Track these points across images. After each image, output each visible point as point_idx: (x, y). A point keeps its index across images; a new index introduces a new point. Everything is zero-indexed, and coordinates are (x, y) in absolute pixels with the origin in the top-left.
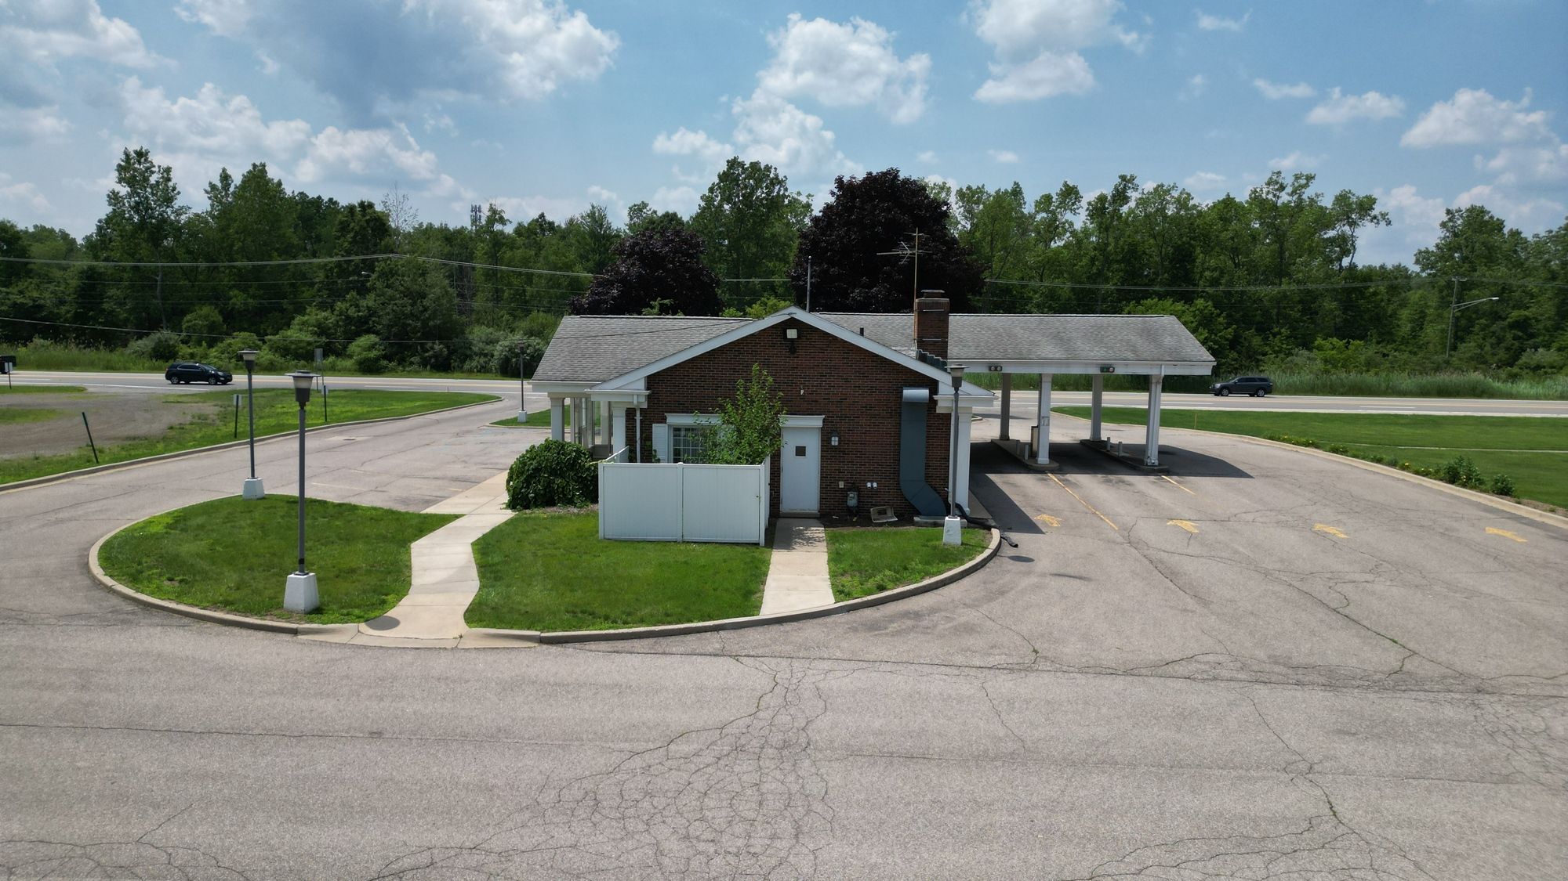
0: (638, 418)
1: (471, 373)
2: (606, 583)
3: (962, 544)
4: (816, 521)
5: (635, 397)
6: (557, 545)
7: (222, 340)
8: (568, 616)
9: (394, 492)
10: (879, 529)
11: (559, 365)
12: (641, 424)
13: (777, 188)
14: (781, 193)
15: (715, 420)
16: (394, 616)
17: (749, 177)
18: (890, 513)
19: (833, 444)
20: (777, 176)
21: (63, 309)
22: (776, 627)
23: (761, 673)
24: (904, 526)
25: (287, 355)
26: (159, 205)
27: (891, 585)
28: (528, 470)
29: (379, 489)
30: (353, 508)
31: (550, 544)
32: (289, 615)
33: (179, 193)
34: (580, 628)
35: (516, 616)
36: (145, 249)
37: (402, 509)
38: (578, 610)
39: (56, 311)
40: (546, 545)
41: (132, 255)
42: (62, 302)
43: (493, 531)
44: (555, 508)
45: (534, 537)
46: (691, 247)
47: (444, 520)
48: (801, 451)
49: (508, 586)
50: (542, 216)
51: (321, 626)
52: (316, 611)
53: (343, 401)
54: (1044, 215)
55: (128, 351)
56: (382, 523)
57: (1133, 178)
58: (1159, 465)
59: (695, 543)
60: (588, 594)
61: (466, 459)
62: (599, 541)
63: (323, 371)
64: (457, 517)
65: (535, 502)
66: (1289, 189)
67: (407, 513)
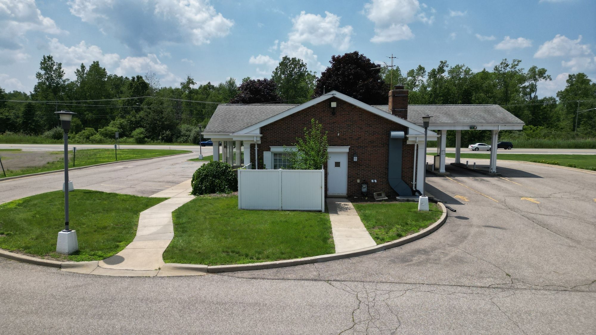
0: (256, 149)
1: (181, 143)
2: (244, 234)
3: (430, 210)
4: (346, 199)
5: (255, 138)
6: (217, 212)
7: (81, 131)
8: (224, 255)
9: (139, 188)
10: (380, 203)
11: (217, 125)
12: (258, 152)
13: (303, 68)
14: (304, 70)
15: (295, 149)
16: (121, 255)
17: (292, 64)
18: (383, 195)
19: (354, 160)
20: (303, 63)
21: (18, 120)
22: (346, 260)
23: (348, 294)
24: (391, 201)
25: (106, 136)
26: (57, 78)
27: (403, 234)
28: (202, 175)
29: (132, 187)
30: (116, 195)
31: (213, 212)
32: (59, 256)
33: (65, 73)
34: (231, 263)
35: (193, 255)
36: (51, 95)
37: (140, 195)
38: (229, 250)
39: (15, 121)
40: (211, 213)
41: (46, 98)
42: (18, 117)
43: (184, 206)
44: (215, 194)
45: (205, 208)
46: (271, 86)
47: (159, 200)
48: (337, 164)
49: (190, 236)
50: (209, 83)
51: (76, 263)
52: (76, 253)
53: (126, 153)
54: (411, 78)
55: (43, 136)
56: (128, 202)
57: (446, 62)
58: (497, 173)
59: (288, 211)
60: (234, 240)
61: (174, 174)
62: (239, 210)
63: (120, 143)
64: (166, 199)
65: (205, 192)
66: (510, 66)
67: (142, 197)
